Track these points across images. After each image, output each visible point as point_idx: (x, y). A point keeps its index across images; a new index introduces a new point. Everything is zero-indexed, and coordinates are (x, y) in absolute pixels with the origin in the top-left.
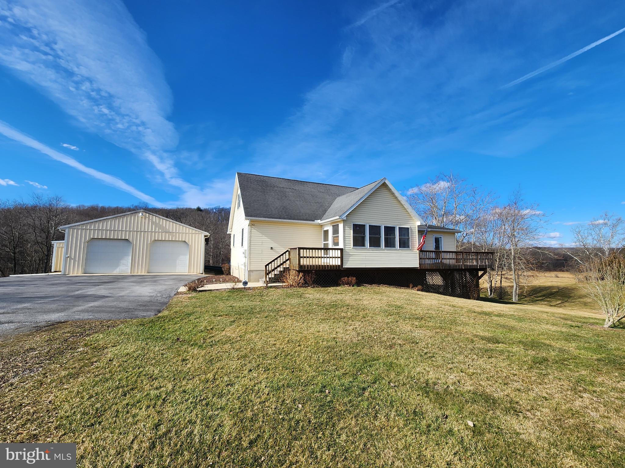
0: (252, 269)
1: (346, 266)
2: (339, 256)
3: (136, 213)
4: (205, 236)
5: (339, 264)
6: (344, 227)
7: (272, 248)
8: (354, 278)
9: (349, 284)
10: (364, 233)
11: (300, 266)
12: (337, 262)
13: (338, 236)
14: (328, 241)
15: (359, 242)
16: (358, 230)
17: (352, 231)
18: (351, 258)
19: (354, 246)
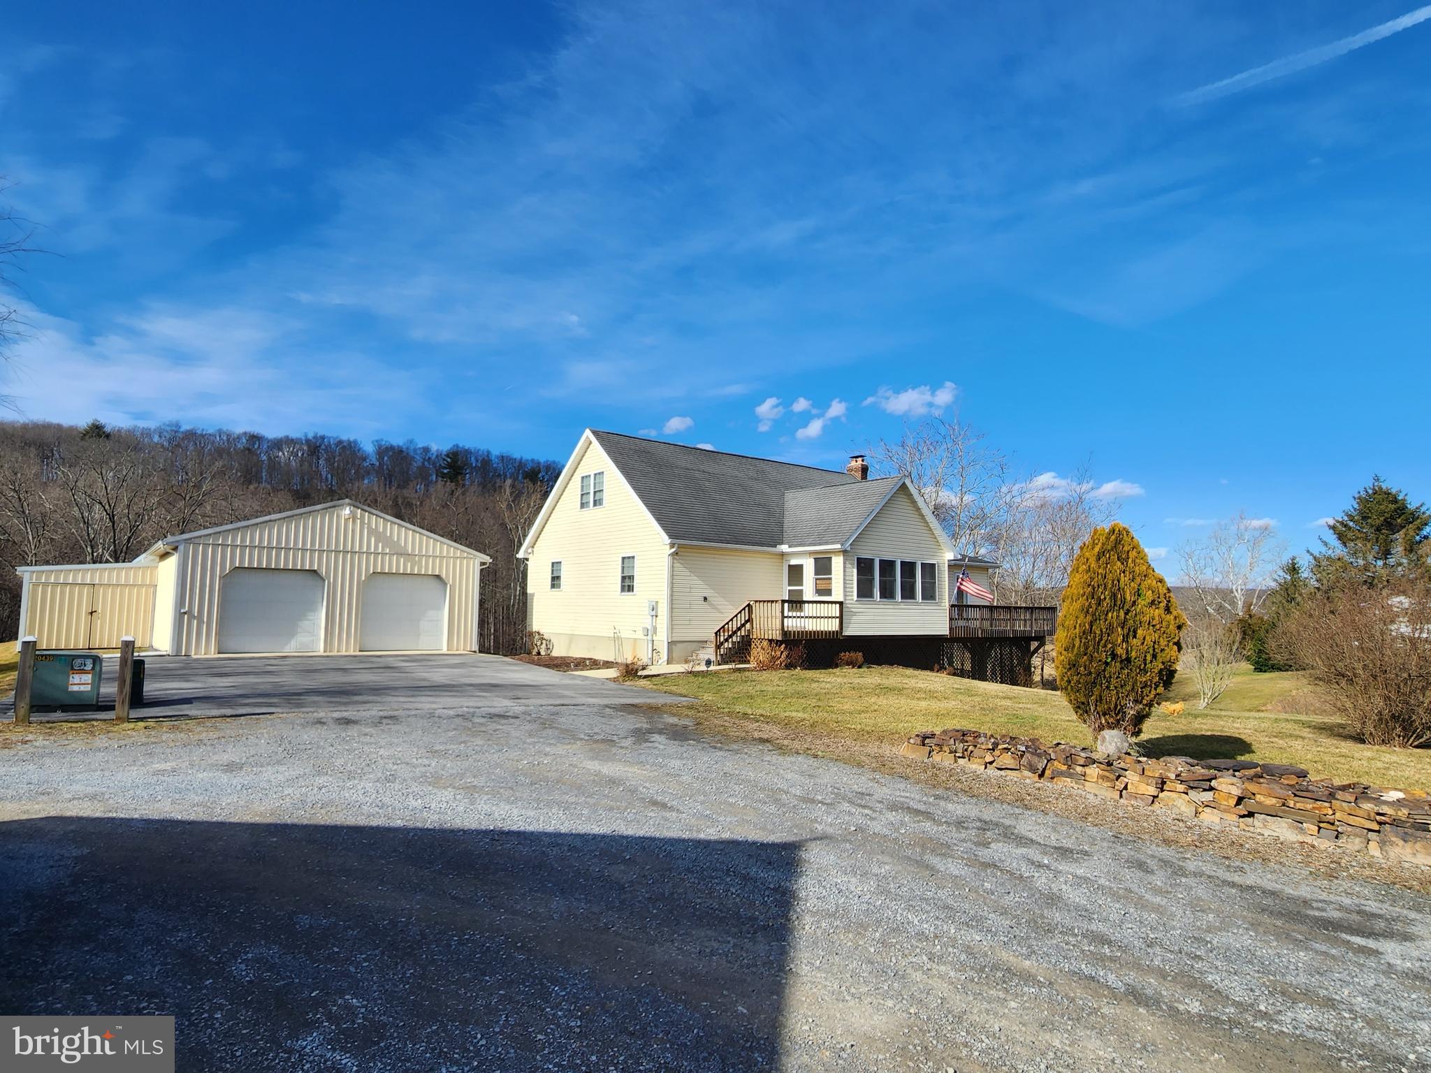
0: (675, 639)
1: (848, 632)
2: (838, 615)
3: (334, 507)
4: (483, 564)
5: (837, 629)
6: (844, 563)
7: (705, 599)
8: (861, 654)
9: (852, 664)
10: (872, 574)
11: (785, 633)
12: (833, 626)
13: (830, 579)
14: (802, 585)
15: (864, 591)
16: (864, 566)
17: (855, 571)
18: (854, 618)
19: (858, 596)
